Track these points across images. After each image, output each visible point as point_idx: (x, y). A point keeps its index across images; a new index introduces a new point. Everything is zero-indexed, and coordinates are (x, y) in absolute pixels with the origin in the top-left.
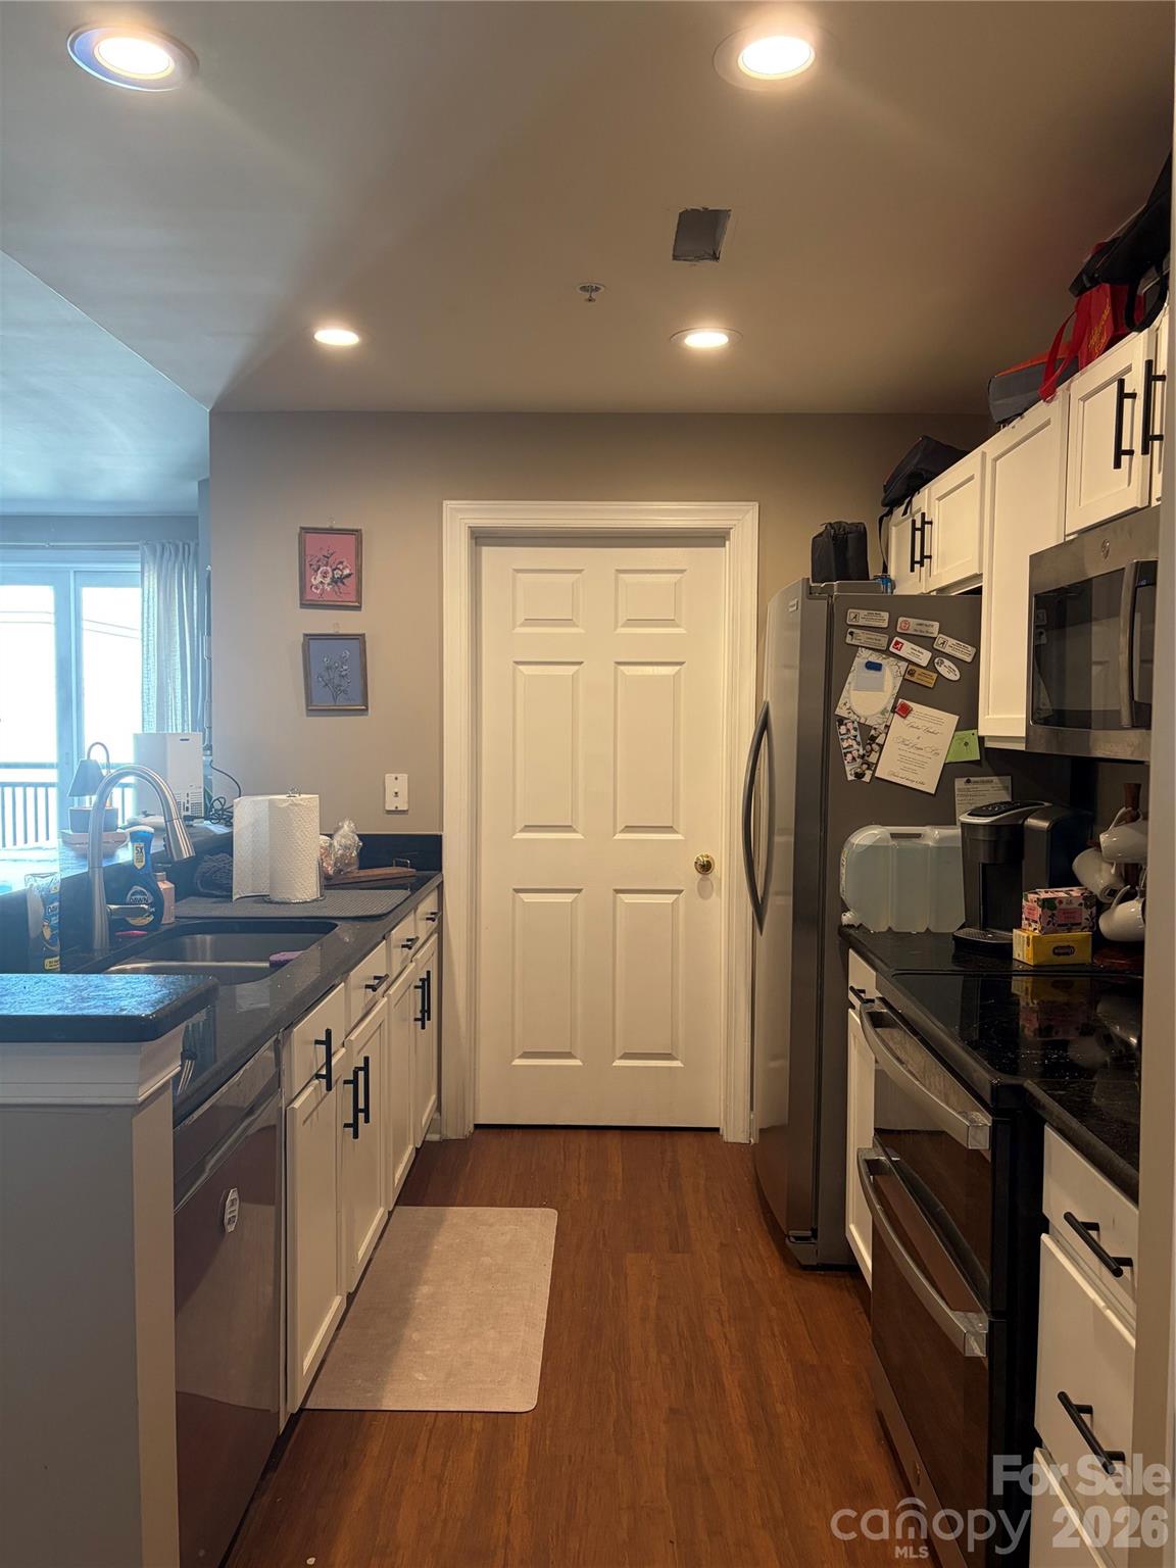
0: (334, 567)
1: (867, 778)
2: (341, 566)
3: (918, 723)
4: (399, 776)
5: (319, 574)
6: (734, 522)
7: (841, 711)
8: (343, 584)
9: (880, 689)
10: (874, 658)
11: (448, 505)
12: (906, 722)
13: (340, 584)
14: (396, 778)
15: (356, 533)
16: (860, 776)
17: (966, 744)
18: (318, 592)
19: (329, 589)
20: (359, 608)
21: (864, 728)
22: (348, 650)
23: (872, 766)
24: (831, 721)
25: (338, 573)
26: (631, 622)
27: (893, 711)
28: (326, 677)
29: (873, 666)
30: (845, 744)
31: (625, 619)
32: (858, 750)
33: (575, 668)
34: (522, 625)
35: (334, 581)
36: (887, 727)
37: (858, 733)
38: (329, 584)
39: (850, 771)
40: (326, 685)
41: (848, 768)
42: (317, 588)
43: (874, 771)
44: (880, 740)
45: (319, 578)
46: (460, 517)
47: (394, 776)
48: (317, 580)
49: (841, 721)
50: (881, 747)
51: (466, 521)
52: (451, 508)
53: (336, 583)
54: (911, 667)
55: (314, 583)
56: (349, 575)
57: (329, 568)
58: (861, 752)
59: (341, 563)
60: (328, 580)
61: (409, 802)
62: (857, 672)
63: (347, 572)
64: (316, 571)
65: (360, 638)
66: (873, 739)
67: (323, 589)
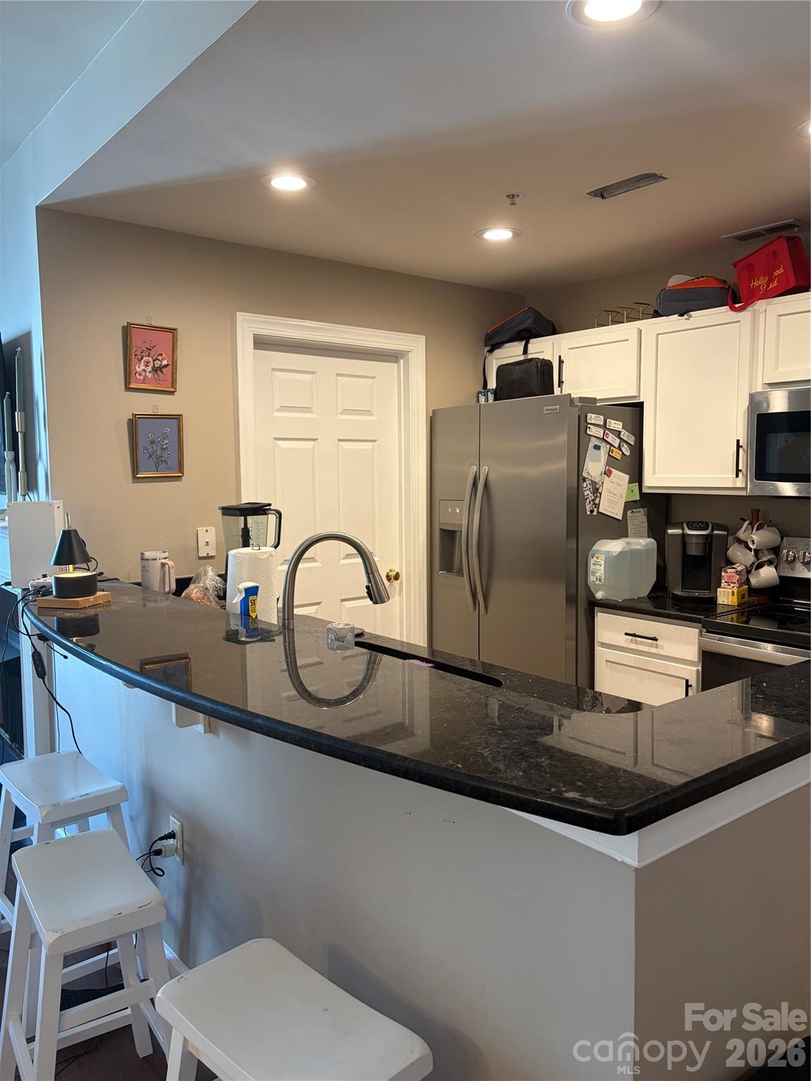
0: (154, 358)
1: (595, 513)
2: (160, 358)
3: (614, 480)
4: (208, 528)
5: (142, 363)
6: (412, 348)
7: (585, 474)
8: (162, 372)
9: (600, 461)
10: (597, 442)
11: (240, 316)
12: (610, 479)
13: (159, 372)
14: (207, 531)
15: (173, 331)
16: (592, 511)
17: (632, 491)
18: (142, 378)
19: (150, 376)
20: (172, 393)
21: (594, 483)
22: (169, 428)
23: (597, 506)
24: (580, 479)
25: (157, 364)
26: (346, 412)
27: (605, 473)
28: (150, 450)
29: (597, 447)
30: (586, 494)
31: (342, 409)
32: (591, 497)
33: (312, 443)
34: (278, 410)
35: (155, 370)
36: (603, 483)
37: (591, 487)
38: (150, 372)
39: (588, 507)
40: (151, 456)
41: (587, 507)
42: (140, 375)
43: (598, 509)
44: (600, 491)
45: (142, 367)
46: (248, 325)
47: (205, 528)
48: (140, 367)
49: (584, 480)
50: (601, 494)
51: (252, 329)
52: (243, 319)
53: (156, 371)
54: (612, 448)
55: (138, 370)
56: (166, 366)
57: (150, 359)
58: (593, 498)
59: (161, 355)
60: (149, 369)
61: (217, 550)
62: (591, 452)
63: (165, 362)
64: (140, 361)
65: (178, 418)
66: (597, 489)
67: (145, 376)
